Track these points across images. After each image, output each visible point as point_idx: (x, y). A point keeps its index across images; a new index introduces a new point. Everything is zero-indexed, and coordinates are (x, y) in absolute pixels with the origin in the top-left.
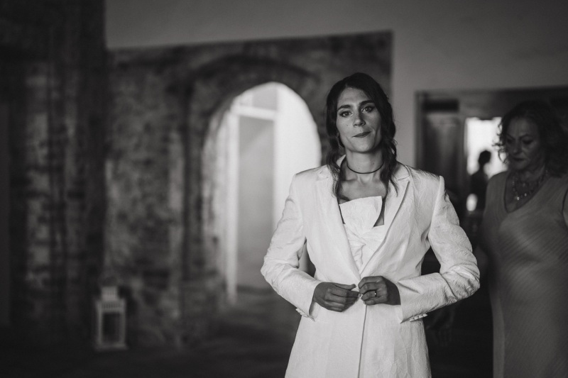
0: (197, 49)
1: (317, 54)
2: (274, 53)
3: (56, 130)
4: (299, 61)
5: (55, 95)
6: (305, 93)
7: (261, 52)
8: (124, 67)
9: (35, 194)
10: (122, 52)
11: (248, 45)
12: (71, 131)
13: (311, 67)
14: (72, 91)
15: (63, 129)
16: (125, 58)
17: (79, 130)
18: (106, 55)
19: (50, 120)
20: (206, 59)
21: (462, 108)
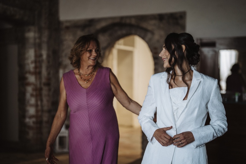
0: (99, 20)
1: (153, 22)
2: (133, 21)
3: (38, 56)
4: (144, 25)
5: (37, 41)
6: (147, 39)
7: (128, 21)
8: (67, 28)
9: (29, 84)
10: (67, 21)
11: (122, 18)
12: (45, 57)
13: (150, 28)
14: (45, 39)
15: (41, 56)
16: (68, 24)
17: (48, 56)
18: (59, 23)
19: (35, 51)
20: (103, 24)
21: (217, 45)
